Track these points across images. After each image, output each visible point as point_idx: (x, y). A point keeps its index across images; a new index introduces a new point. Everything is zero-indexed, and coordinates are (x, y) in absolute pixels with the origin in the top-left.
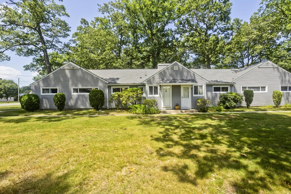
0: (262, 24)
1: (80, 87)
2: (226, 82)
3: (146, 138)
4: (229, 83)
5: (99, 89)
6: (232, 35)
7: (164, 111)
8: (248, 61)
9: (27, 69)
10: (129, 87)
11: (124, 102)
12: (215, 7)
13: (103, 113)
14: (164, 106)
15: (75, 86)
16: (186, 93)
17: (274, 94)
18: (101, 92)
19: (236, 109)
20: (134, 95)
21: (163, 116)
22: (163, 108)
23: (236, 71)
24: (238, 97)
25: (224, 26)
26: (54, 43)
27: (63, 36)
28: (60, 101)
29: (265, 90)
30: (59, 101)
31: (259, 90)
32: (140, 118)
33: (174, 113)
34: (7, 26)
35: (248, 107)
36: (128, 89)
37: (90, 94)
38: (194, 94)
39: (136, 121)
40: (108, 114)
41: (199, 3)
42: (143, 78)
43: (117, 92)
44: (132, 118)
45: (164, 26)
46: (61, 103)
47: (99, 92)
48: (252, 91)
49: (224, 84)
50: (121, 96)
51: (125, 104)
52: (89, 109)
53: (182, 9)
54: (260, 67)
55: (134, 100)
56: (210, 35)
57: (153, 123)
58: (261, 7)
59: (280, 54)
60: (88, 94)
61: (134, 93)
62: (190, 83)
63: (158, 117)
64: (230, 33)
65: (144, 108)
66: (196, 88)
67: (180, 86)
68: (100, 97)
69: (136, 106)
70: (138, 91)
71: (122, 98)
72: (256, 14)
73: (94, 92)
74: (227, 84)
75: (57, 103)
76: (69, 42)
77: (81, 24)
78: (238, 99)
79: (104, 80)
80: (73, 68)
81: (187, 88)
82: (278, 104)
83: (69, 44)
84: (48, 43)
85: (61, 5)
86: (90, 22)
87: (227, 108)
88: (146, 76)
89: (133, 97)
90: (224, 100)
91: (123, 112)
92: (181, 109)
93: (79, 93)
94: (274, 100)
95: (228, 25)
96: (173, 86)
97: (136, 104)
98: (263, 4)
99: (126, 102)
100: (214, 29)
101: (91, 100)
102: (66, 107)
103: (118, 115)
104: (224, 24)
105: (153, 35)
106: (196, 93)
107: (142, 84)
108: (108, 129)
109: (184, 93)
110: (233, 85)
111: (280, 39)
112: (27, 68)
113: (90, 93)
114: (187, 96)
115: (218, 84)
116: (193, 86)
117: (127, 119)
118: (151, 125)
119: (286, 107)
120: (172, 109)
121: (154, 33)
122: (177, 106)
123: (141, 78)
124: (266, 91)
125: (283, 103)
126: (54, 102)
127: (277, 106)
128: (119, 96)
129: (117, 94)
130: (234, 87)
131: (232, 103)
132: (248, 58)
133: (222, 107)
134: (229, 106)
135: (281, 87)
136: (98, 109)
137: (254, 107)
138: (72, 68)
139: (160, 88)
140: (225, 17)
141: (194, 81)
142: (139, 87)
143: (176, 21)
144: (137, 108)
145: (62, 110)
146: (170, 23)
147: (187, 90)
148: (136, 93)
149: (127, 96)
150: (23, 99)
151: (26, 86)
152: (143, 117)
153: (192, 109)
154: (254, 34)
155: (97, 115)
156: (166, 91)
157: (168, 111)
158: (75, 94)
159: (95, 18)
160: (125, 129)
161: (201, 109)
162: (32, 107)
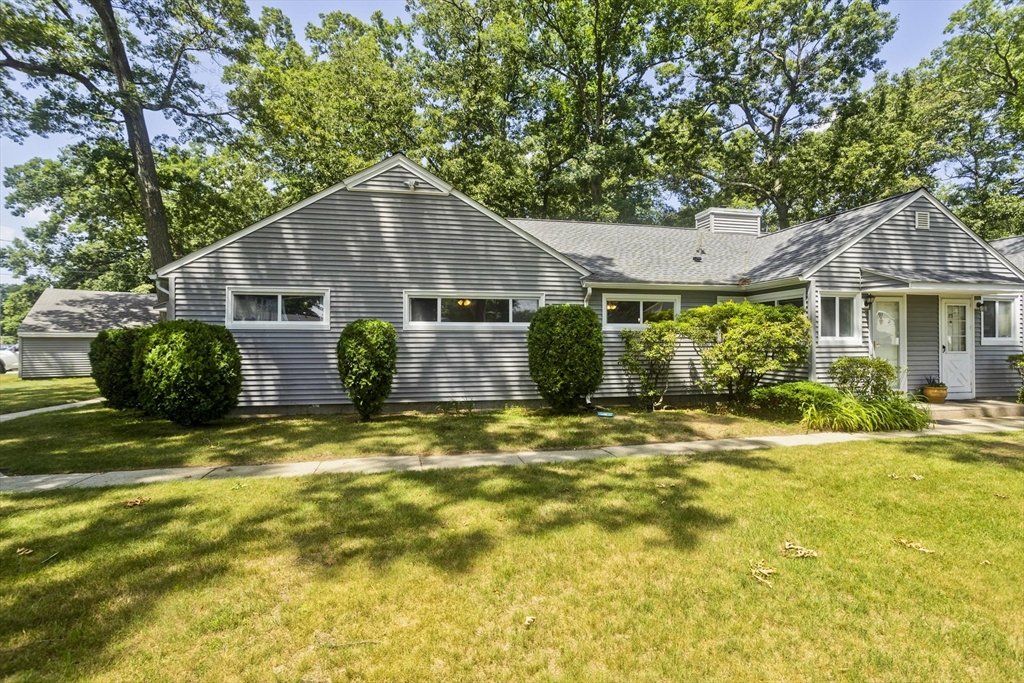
1: (446, 289)
10: (678, 297)
15: (423, 286)
16: (953, 331)
30: (376, 368)
37: (531, 328)
66: (990, 308)
67: (934, 299)
80: (416, 188)
81: (961, 310)
93: (439, 324)
96: (911, 299)
106: (990, 332)
114: (961, 342)
116: (981, 302)
123: (697, 260)
138: (410, 191)
147: (961, 317)
153: (977, 398)
158: (420, 328)
162: (213, 398)
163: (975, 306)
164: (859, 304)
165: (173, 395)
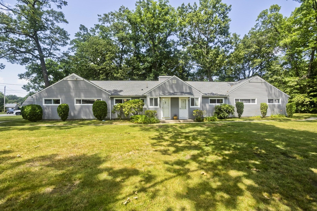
0: (260, 38)
1: (83, 98)
2: (221, 95)
3: (145, 138)
4: (224, 95)
5: (101, 100)
6: (231, 48)
7: (163, 121)
8: (248, 73)
9: (21, 78)
10: (131, 98)
11: (126, 112)
12: (214, 23)
13: (107, 123)
14: (163, 117)
15: (79, 97)
16: (184, 105)
17: (261, 106)
18: (104, 103)
19: (228, 119)
20: (135, 106)
21: (162, 125)
22: (163, 118)
23: (232, 84)
24: (230, 108)
25: (225, 39)
26: (51, 51)
27: (62, 45)
28: (64, 112)
29: (254, 102)
31: (250, 102)
32: (141, 126)
33: (172, 122)
34: (2, 33)
35: (239, 117)
36: (131, 101)
38: (191, 106)
39: (137, 128)
40: (111, 123)
41: (200, 18)
42: (144, 90)
43: (120, 104)
44: (134, 126)
45: (166, 38)
46: (65, 114)
47: (103, 103)
48: (242, 103)
49: (219, 96)
50: (124, 108)
51: (127, 115)
52: (92, 119)
53: (183, 23)
54: (250, 81)
55: (136, 111)
56: (211, 47)
57: (152, 129)
58: (258, 24)
59: (274, 68)
60: (92, 104)
61: (136, 104)
62: (187, 96)
63: (157, 126)
64: (230, 46)
65: (145, 118)
66: (193, 100)
67: (178, 98)
68: (103, 108)
69: (138, 116)
70: (140, 102)
71: (125, 109)
72: (254, 29)
73: (98, 103)
74: (222, 96)
75: (61, 113)
76: (68, 50)
77: (80, 30)
78: (230, 110)
79: (107, 91)
81: (185, 100)
82: (264, 114)
83: (68, 53)
84: (45, 51)
85: (59, 11)
86: (89, 29)
87: (221, 118)
88: (147, 88)
89: (135, 108)
90: (219, 111)
91: (126, 122)
92: (179, 119)
93: (82, 104)
94: (261, 112)
95: (228, 39)
96: (172, 98)
97: (137, 115)
98: (259, 21)
99: (128, 112)
100: (215, 42)
101: (94, 110)
102: (69, 118)
103: (121, 125)
104: (224, 38)
105: (155, 46)
106: (193, 104)
107: (143, 96)
108: (115, 134)
109: (182, 104)
110: (227, 97)
111: (278, 53)
112: (21, 76)
113: (94, 104)
114: (185, 107)
115: (213, 96)
116: (190, 99)
117: (130, 127)
118: (150, 131)
119: (272, 117)
120: (171, 119)
121: (156, 44)
122: (175, 117)
123: (142, 90)
124: (256, 103)
125: (269, 114)
126: (58, 112)
127: (264, 117)
128: (121, 107)
129: (120, 105)
130: (228, 99)
131: (225, 114)
132: (249, 70)
133: (216, 118)
134: (222, 117)
135: (268, 99)
136: (101, 120)
137: (245, 118)
138: (75, 80)
139: (160, 99)
140: (224, 32)
141: (191, 93)
142: (140, 98)
143: (178, 33)
144: (138, 118)
145: (65, 120)
146: (172, 35)
147: (185, 102)
148: (138, 104)
149: (129, 107)
150: (27, 110)
151: (9, 95)
152: (144, 126)
153: (189, 119)
154: (253, 48)
155: (101, 124)
156: (165, 103)
157: (167, 121)
158: (78, 105)
159: (95, 25)
160: (129, 133)
161: (197, 119)
162: (36, 117)
163: (188, 99)
164: (159, 100)
165: (29, 116)
